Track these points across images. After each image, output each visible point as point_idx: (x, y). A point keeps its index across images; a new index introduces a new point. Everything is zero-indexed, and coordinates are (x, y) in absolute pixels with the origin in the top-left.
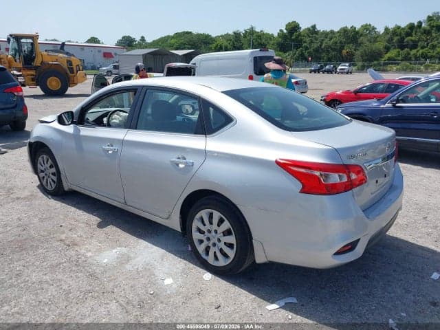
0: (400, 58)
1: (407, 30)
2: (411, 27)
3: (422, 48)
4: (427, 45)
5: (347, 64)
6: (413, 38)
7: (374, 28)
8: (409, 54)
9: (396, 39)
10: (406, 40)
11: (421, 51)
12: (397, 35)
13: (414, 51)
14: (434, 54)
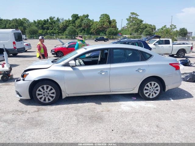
0: (44, 33)
1: (43, 22)
2: (45, 21)
3: (51, 30)
4: (53, 28)
5: (24, 36)
6: (47, 26)
7: (28, 20)
8: (47, 32)
9: (40, 26)
10: (44, 26)
11: (51, 31)
12: (40, 24)
13: (48, 31)
14: (56, 32)
